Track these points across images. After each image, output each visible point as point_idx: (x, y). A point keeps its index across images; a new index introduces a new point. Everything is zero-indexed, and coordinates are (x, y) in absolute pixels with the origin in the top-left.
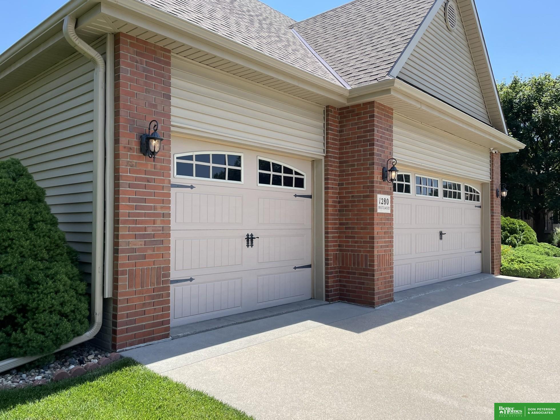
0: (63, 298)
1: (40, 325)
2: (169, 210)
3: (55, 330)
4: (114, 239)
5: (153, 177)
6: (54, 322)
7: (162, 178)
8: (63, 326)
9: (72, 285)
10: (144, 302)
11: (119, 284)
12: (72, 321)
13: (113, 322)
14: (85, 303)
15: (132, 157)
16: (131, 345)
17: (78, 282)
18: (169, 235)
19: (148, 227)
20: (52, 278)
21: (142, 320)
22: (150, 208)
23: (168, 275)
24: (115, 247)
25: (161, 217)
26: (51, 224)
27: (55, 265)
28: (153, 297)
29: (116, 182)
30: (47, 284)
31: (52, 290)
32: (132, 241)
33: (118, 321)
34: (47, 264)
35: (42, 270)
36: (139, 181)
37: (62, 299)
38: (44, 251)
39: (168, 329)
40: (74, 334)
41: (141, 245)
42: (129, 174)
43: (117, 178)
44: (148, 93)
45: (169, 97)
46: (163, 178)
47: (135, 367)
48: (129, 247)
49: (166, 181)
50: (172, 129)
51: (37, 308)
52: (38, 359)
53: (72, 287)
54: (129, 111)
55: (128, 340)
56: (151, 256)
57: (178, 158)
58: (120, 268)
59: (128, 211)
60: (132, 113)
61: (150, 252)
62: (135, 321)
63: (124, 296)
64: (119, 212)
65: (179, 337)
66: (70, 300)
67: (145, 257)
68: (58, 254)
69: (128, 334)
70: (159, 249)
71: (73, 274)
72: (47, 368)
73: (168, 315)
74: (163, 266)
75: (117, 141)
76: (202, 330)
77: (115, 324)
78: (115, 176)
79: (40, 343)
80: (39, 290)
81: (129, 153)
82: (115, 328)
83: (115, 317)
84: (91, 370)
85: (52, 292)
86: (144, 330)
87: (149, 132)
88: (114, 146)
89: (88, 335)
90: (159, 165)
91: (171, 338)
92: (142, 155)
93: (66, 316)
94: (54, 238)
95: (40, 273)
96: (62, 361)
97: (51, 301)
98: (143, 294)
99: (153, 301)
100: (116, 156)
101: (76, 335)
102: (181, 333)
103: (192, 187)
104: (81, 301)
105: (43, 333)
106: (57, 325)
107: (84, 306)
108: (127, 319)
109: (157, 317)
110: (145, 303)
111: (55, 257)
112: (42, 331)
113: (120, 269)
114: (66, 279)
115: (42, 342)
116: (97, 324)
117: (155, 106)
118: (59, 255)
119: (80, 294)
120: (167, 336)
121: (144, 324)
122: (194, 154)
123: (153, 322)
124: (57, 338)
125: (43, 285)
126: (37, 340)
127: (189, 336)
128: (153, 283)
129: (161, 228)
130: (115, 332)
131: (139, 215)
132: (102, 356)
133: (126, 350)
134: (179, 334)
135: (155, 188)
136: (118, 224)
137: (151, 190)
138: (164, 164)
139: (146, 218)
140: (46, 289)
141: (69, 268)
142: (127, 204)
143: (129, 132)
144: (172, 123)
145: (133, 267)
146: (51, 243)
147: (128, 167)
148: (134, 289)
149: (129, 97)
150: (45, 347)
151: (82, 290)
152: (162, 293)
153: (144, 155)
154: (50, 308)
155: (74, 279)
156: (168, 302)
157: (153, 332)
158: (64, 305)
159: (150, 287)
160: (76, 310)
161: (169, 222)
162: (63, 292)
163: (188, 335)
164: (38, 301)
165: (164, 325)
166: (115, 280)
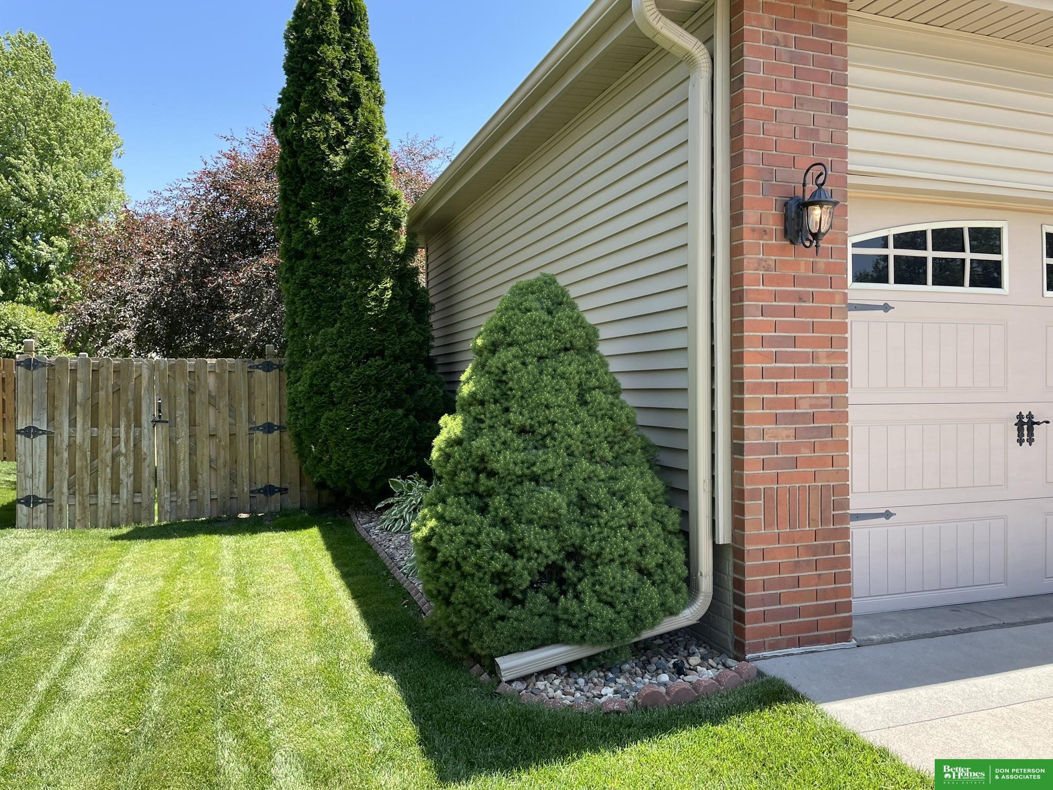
0: (644, 538)
1: (607, 588)
2: (843, 361)
3: (632, 601)
4: (732, 423)
5: (810, 289)
6: (630, 584)
7: (829, 290)
8: (646, 594)
9: (654, 512)
10: (797, 559)
11: (746, 518)
12: (659, 585)
13: (735, 595)
14: (679, 550)
15: (767, 250)
16: (774, 647)
17: (665, 508)
18: (844, 416)
19: (801, 398)
20: (622, 498)
21: (794, 598)
22: (804, 357)
23: (845, 505)
24: (735, 441)
25: (827, 377)
26: (612, 394)
27: (625, 472)
28: (814, 550)
29: (734, 305)
30: (614, 509)
31: (623, 522)
32: (769, 429)
33: (746, 595)
34: (611, 470)
35: (603, 480)
36: (782, 301)
37: (641, 541)
38: (605, 445)
39: (848, 622)
40: (664, 611)
41: (788, 437)
42: (761, 287)
43: (737, 296)
44: (800, 107)
45: (843, 110)
46: (831, 290)
47: (800, 706)
48: (764, 441)
49: (838, 297)
50: (851, 180)
51: (599, 555)
52: (604, 652)
53: (655, 517)
54: (761, 152)
55: (767, 637)
56: (810, 462)
57: (855, 245)
58: (747, 484)
59: (760, 365)
60: (768, 154)
61: (806, 453)
62: (779, 599)
63: (757, 543)
64: (742, 369)
65: (871, 643)
66: (655, 544)
67: (796, 463)
68: (628, 452)
69: (767, 624)
70: (824, 446)
71: (655, 491)
72: (619, 670)
73: (848, 592)
74: (834, 483)
75: (736, 219)
76: (922, 632)
77: (740, 600)
78: (732, 294)
79: (608, 623)
80: (602, 521)
81: (761, 242)
82: (742, 609)
83: (739, 584)
84: (707, 694)
85: (623, 525)
86: (798, 620)
87: (804, 191)
88: (731, 229)
89: (689, 615)
90: (821, 261)
91: (854, 642)
92: (788, 242)
93: (650, 575)
94: (620, 419)
95: (601, 487)
96: (642, 659)
97: (624, 543)
98: (794, 543)
99: (815, 558)
100: (736, 251)
101: (668, 613)
102: (875, 633)
103: (886, 308)
104: (672, 547)
105: (611, 605)
106: (634, 590)
107: (679, 556)
108: (763, 593)
109: (825, 594)
110: (798, 562)
111: (622, 456)
112: (609, 599)
113: (747, 487)
114: (647, 502)
115: (611, 621)
116: (703, 594)
117: (814, 134)
118: (629, 454)
119: (670, 532)
120: (846, 637)
121: (798, 605)
122: (891, 232)
123: (815, 603)
124: (636, 616)
125: (607, 511)
126: (602, 617)
127: (895, 644)
128: (813, 520)
129: (828, 401)
130: (740, 617)
131: (782, 373)
132: (717, 661)
133: (765, 658)
134: (872, 635)
135: (814, 313)
136: (742, 392)
137: (806, 318)
138: (833, 260)
139: (796, 380)
140: (613, 518)
141: (648, 477)
142: (759, 349)
143: (761, 196)
144: (850, 167)
145: (772, 483)
146: (614, 429)
147: (760, 272)
148: (776, 531)
149: (762, 122)
150: (615, 631)
151: (673, 524)
152: (833, 542)
153: (792, 242)
154: (620, 556)
155: (656, 500)
156: (846, 562)
157: (816, 626)
158: (644, 553)
159: (807, 528)
160: (665, 564)
161: (844, 388)
162: (642, 527)
163: (891, 641)
164: (600, 540)
165: (839, 613)
166: (738, 509)
